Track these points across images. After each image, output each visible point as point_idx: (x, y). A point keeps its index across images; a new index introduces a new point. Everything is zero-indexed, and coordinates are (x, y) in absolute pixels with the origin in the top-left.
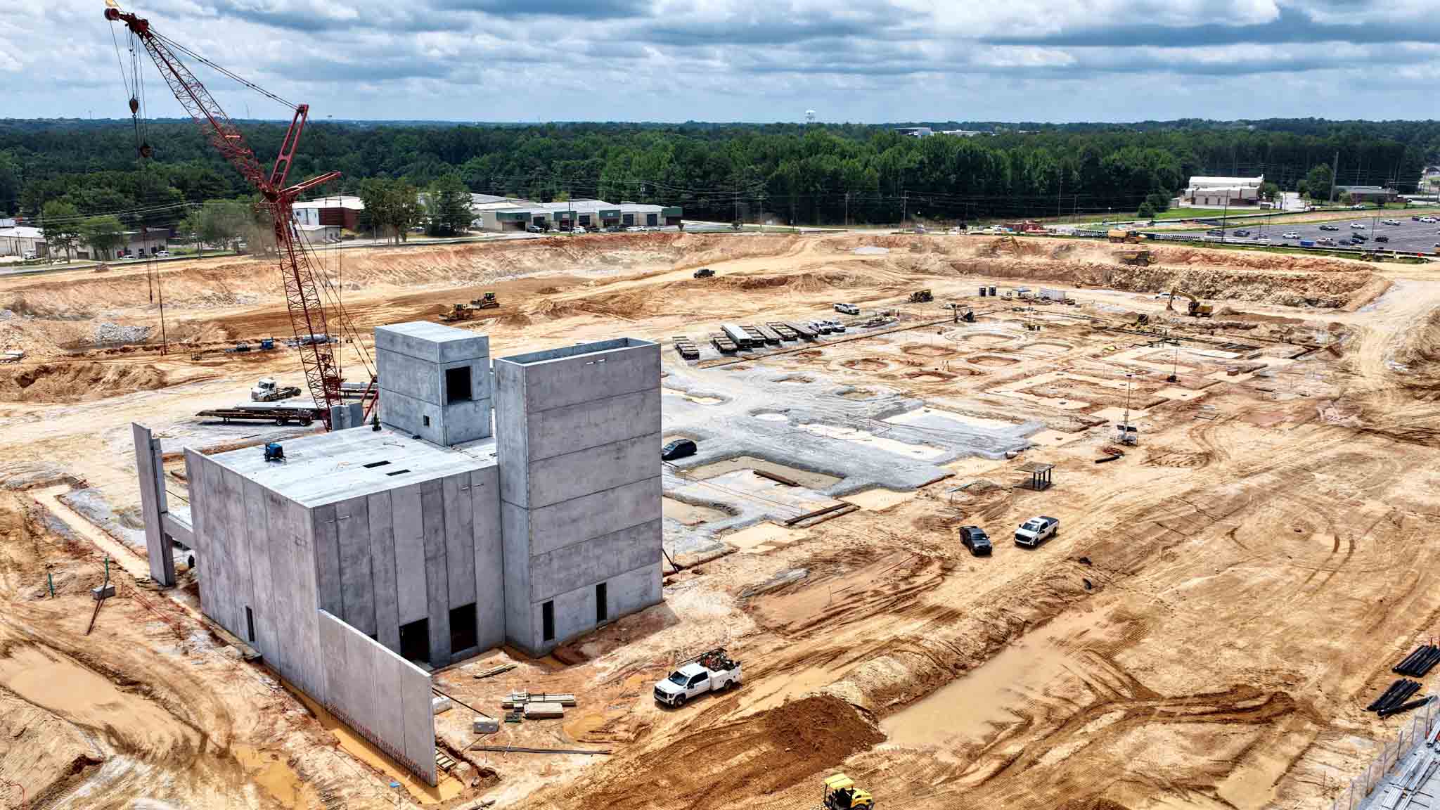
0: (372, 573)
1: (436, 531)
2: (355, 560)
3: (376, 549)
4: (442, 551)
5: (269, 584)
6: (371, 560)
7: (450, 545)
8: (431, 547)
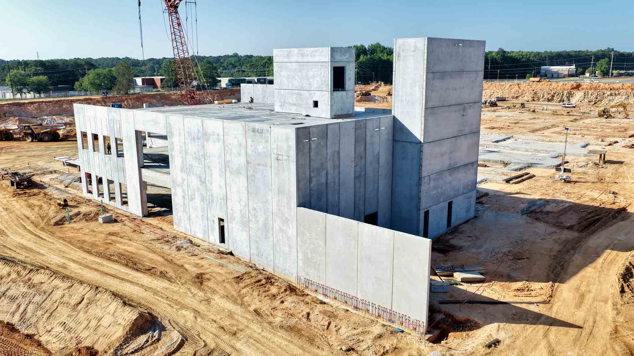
0: (327, 183)
1: (361, 158)
2: (319, 171)
3: (329, 165)
4: (363, 173)
5: (244, 196)
6: (327, 173)
7: (367, 169)
8: (358, 169)
